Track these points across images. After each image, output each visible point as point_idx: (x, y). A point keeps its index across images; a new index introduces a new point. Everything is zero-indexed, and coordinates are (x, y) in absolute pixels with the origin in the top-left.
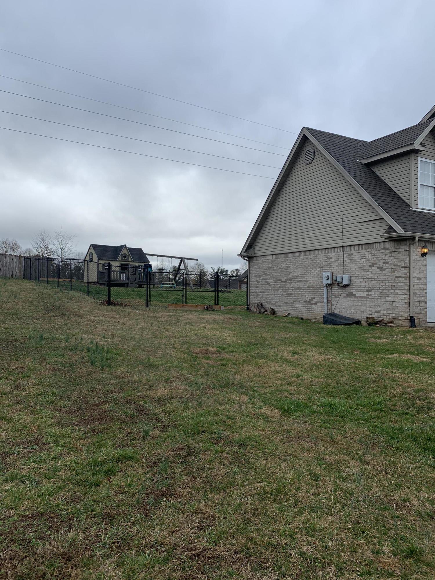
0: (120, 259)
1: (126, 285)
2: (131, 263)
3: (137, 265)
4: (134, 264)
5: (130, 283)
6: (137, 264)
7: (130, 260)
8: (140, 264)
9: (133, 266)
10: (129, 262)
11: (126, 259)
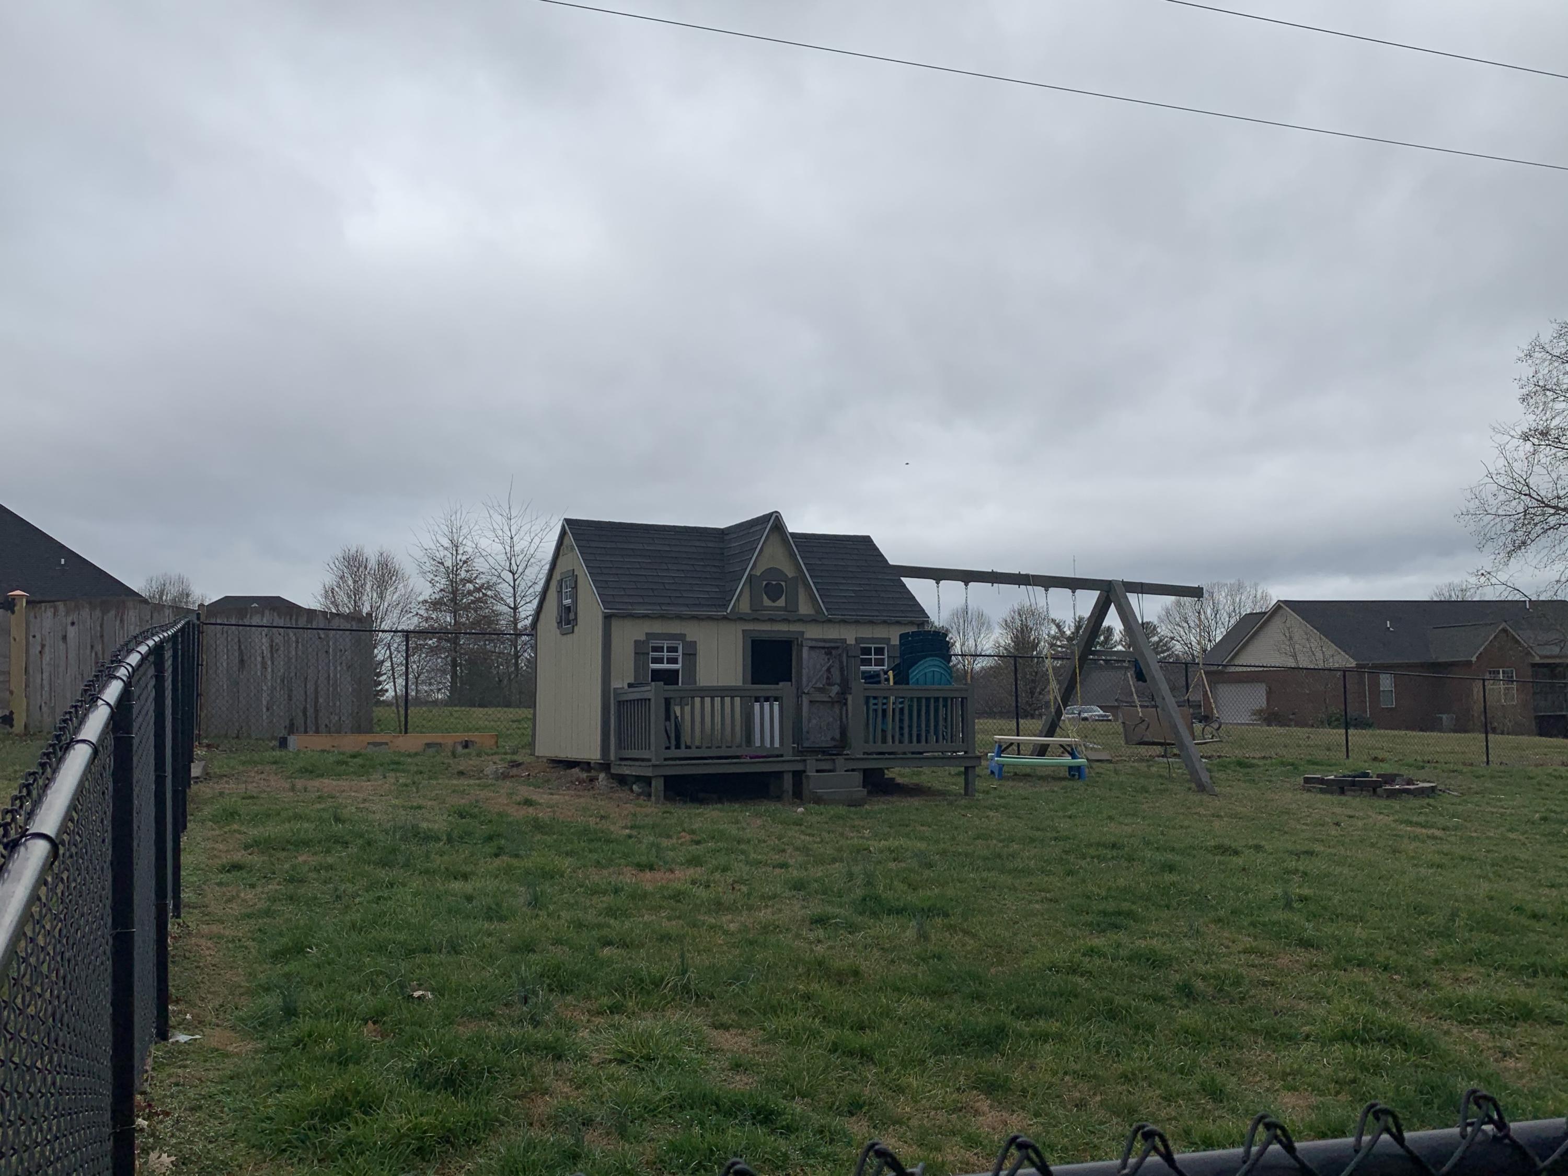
0: (745, 607)
1: (788, 782)
2: (813, 632)
3: (851, 641)
4: (833, 633)
5: (811, 766)
6: (850, 635)
7: (804, 608)
8: (866, 632)
9: (830, 649)
10: (802, 620)
11: (781, 602)
